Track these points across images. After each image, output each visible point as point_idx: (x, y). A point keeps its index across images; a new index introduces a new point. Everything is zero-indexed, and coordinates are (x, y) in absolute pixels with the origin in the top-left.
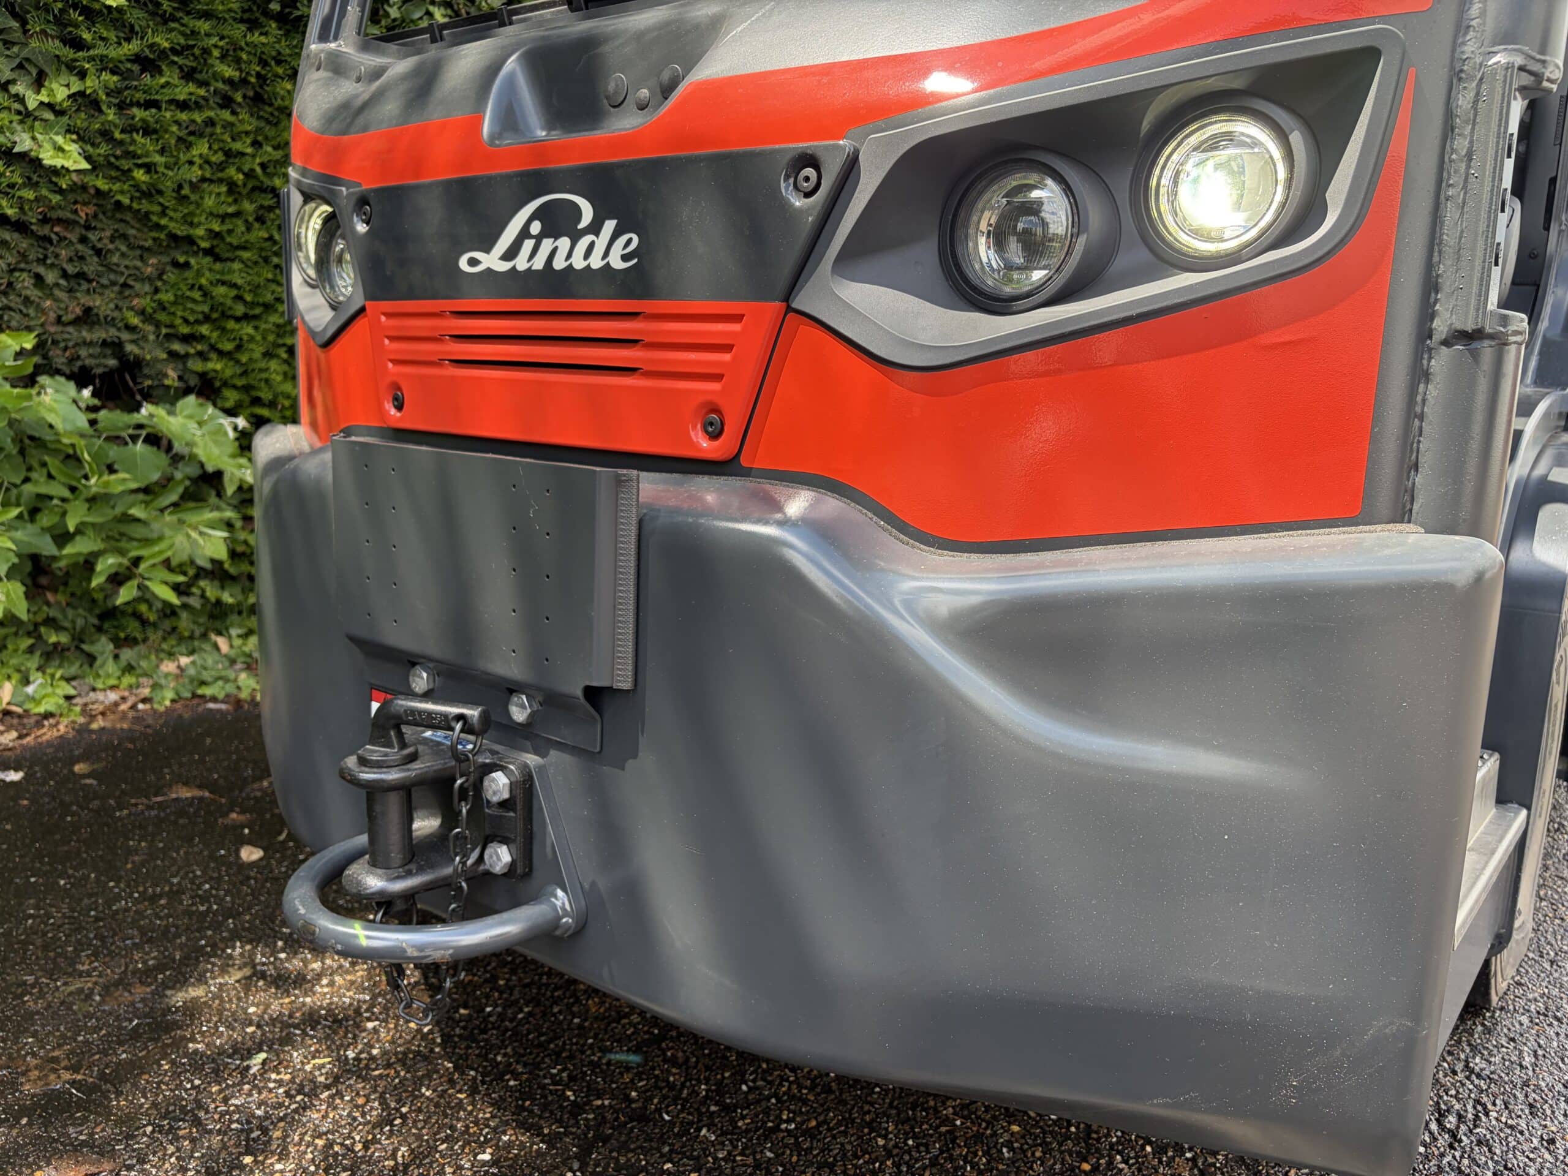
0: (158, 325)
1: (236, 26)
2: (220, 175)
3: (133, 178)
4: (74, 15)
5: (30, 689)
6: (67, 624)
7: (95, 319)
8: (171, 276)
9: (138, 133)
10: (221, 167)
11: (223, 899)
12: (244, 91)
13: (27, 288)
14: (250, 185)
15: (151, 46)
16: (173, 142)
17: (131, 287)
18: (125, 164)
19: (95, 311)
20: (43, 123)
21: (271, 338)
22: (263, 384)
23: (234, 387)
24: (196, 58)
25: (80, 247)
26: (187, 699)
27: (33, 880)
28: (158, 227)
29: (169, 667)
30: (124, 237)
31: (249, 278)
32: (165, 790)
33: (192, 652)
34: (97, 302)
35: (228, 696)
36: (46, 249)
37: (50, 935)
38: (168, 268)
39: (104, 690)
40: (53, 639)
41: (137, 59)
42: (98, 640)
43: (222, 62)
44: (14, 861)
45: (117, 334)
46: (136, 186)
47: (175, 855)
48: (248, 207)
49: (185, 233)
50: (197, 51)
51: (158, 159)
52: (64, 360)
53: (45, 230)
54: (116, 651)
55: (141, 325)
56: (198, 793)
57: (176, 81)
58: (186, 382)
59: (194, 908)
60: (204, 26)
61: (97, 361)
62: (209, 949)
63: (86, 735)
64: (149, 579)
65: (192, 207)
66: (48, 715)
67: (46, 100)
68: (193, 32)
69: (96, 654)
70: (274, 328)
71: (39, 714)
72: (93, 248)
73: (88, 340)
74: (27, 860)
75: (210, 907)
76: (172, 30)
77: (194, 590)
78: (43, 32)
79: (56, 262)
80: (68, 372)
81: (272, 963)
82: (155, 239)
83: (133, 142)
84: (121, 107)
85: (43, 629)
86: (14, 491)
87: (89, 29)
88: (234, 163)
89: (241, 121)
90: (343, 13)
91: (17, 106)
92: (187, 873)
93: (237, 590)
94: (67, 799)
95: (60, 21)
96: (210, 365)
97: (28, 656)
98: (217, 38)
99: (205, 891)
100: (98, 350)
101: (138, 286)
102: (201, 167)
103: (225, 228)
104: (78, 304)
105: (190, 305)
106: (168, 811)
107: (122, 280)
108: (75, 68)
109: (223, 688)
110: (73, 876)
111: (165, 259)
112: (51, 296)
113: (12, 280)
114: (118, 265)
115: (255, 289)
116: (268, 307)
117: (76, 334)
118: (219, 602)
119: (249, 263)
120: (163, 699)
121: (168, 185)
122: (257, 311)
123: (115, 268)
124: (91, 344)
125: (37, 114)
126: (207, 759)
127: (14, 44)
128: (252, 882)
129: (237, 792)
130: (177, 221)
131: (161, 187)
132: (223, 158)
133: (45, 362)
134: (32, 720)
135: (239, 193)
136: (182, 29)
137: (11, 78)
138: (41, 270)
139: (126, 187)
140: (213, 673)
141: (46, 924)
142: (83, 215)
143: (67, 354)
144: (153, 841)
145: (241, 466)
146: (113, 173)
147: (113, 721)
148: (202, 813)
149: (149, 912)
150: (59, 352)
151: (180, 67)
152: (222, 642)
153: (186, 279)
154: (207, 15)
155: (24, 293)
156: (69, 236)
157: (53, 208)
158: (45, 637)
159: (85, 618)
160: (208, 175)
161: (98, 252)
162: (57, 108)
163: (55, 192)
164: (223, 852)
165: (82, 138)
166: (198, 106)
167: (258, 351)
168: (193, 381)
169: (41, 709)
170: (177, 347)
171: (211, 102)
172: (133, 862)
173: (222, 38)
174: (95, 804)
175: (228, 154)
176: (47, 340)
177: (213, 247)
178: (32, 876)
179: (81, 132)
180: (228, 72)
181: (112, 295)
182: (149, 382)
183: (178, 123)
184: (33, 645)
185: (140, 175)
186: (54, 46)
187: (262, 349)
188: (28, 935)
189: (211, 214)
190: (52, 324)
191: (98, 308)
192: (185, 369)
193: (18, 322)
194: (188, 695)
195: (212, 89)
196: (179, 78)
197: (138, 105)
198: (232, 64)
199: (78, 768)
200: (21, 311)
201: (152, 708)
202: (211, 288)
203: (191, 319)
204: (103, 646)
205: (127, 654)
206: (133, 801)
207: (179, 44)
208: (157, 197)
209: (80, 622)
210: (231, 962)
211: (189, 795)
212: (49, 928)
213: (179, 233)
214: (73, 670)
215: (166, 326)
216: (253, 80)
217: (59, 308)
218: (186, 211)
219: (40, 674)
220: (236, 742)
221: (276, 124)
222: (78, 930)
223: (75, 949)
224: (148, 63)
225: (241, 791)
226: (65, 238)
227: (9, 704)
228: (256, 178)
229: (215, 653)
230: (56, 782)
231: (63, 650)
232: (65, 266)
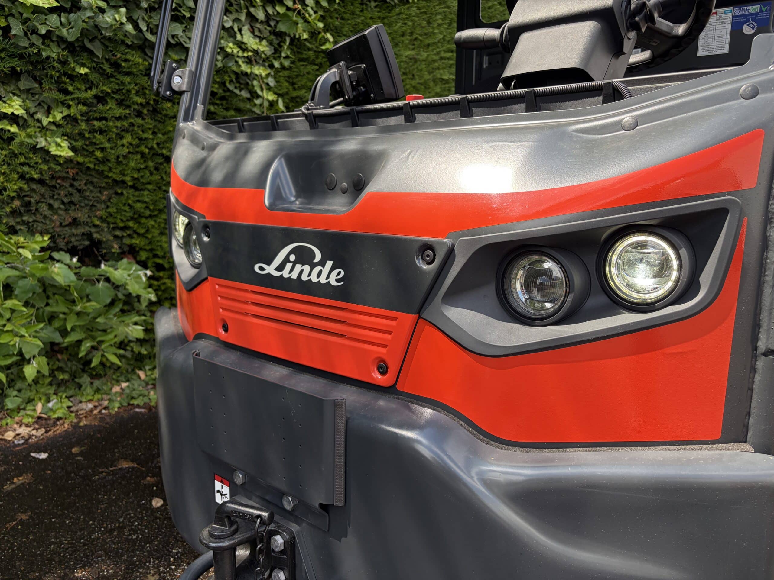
0: (108, 223)
1: (143, 78)
2: (137, 149)
3: (95, 155)
4: (64, 79)
5: (50, 405)
6: (67, 369)
7: (79, 223)
8: (114, 200)
9: (97, 133)
10: (138, 146)
11: (144, 532)
12: (148, 108)
13: (45, 211)
14: (151, 153)
15: (102, 91)
16: (114, 136)
17: (95, 206)
18: (91, 149)
19: (79, 219)
20: (51, 132)
21: (162, 225)
22: (159, 248)
23: (145, 250)
24: (124, 94)
25: (70, 189)
26: (125, 406)
27: (53, 520)
28: (107, 177)
29: (116, 389)
30: (92, 183)
31: (152, 198)
32: (116, 463)
33: (128, 380)
34: (79, 215)
35: (145, 404)
36: (54, 191)
37: (62, 555)
38: (113, 196)
39: (86, 402)
40: (61, 377)
41: (96, 96)
42: (83, 376)
43: (137, 96)
44: (44, 509)
45: (89, 229)
46: (97, 159)
47: (121, 504)
48: (151, 164)
49: (121, 179)
50: (124, 91)
51: (107, 145)
52: (64, 244)
53: (53, 183)
54: (92, 381)
55: (100, 224)
56: (131, 465)
57: (114, 106)
58: (123, 249)
59: (130, 537)
60: (127, 79)
61: (80, 243)
62: (138, 563)
63: (77, 430)
64: (107, 352)
65: (124, 167)
66: (59, 419)
67: (51, 120)
68: (122, 82)
69: (82, 383)
70: (164, 221)
71: (55, 418)
72: (77, 189)
73: (75, 233)
74: (50, 508)
75: (138, 537)
76: (112, 82)
77: (128, 348)
78: (50, 89)
79: (59, 197)
80: (66, 249)
81: (168, 572)
82: (106, 183)
83: (95, 137)
84: (88, 121)
85: (56, 373)
86: (41, 310)
87: (72, 85)
88: (143, 144)
89: (147, 123)
90: (195, 107)
91: (38, 124)
92: (127, 515)
93: (148, 347)
94: (69, 469)
95: (58, 82)
96: (134, 241)
97: (49, 387)
98: (134, 85)
99: (135, 526)
100: (80, 238)
101: (98, 205)
102: (128, 147)
103: (140, 175)
104: (70, 217)
105: (123, 213)
106: (117, 476)
107: (91, 203)
108: (65, 104)
109: (143, 400)
110: (72, 518)
111: (111, 191)
112: (56, 213)
113: (37, 207)
114: (88, 196)
115: (155, 203)
116: (161, 211)
117: (69, 231)
118: (140, 353)
119: (152, 191)
120: (114, 408)
121: (112, 158)
122: (156, 213)
123: (87, 198)
124: (77, 235)
125: (47, 127)
126: (136, 443)
127: (36, 94)
128: (158, 520)
129: (150, 464)
130: (117, 174)
131: (109, 158)
132: (139, 142)
133: (54, 245)
134: (52, 422)
135: (146, 157)
136: (117, 81)
137: (35, 111)
138: (51, 202)
139: (92, 160)
140: (138, 392)
141: (60, 548)
142: (71, 174)
143: (65, 240)
144: (110, 495)
145: (149, 293)
146: (86, 153)
147: (91, 420)
148: (134, 477)
149: (109, 540)
150: (61, 240)
151: (117, 100)
152: (142, 374)
153: (122, 201)
154: (128, 74)
155: (43, 213)
156: (65, 184)
157: (57, 172)
158: (57, 376)
159: (76, 365)
160: (131, 150)
161: (79, 191)
162: (57, 124)
163: (56, 164)
164: (144, 502)
165: (69, 137)
166: (126, 118)
167: (156, 232)
168: (126, 249)
169: (56, 416)
170: (118, 233)
171: (132, 115)
172: (101, 509)
173: (136, 85)
174: (82, 473)
175: (141, 139)
176: (55, 235)
177: (134, 184)
178: (53, 518)
179: (69, 135)
180: (139, 100)
181: (86, 211)
182: (105, 251)
183: (117, 127)
184: (52, 381)
185: (98, 154)
186: (56, 95)
187: (158, 232)
188: (52, 555)
189: (133, 169)
190: (58, 227)
191: (80, 217)
192: (122, 243)
193: (41, 227)
194: (126, 404)
195: (132, 109)
196: (116, 105)
197: (96, 119)
198: (142, 96)
199: (75, 450)
200: (42, 222)
201: (109, 413)
202: (134, 205)
203: (125, 219)
204: (85, 379)
205: (97, 383)
206: (100, 470)
207: (115, 89)
208: (107, 163)
209: (74, 368)
210: (148, 571)
211: (127, 466)
212: (62, 550)
213: (118, 179)
214: (71, 393)
215: (113, 223)
216: (152, 102)
217: (61, 219)
218: (121, 169)
219: (55, 396)
220: (149, 432)
221: (164, 123)
222: (75, 551)
223: (74, 563)
224: (101, 99)
225: (152, 463)
226: (63, 186)
227: (40, 413)
228: (154, 149)
229: (139, 380)
230: (64, 459)
231: (66, 382)
232: (63, 199)
